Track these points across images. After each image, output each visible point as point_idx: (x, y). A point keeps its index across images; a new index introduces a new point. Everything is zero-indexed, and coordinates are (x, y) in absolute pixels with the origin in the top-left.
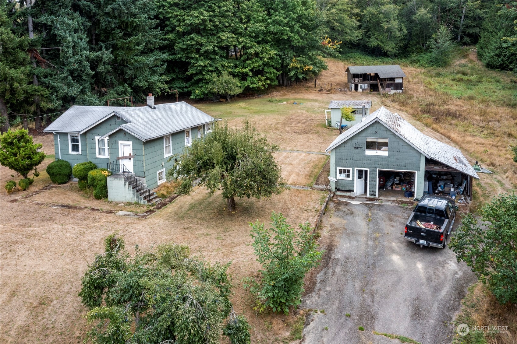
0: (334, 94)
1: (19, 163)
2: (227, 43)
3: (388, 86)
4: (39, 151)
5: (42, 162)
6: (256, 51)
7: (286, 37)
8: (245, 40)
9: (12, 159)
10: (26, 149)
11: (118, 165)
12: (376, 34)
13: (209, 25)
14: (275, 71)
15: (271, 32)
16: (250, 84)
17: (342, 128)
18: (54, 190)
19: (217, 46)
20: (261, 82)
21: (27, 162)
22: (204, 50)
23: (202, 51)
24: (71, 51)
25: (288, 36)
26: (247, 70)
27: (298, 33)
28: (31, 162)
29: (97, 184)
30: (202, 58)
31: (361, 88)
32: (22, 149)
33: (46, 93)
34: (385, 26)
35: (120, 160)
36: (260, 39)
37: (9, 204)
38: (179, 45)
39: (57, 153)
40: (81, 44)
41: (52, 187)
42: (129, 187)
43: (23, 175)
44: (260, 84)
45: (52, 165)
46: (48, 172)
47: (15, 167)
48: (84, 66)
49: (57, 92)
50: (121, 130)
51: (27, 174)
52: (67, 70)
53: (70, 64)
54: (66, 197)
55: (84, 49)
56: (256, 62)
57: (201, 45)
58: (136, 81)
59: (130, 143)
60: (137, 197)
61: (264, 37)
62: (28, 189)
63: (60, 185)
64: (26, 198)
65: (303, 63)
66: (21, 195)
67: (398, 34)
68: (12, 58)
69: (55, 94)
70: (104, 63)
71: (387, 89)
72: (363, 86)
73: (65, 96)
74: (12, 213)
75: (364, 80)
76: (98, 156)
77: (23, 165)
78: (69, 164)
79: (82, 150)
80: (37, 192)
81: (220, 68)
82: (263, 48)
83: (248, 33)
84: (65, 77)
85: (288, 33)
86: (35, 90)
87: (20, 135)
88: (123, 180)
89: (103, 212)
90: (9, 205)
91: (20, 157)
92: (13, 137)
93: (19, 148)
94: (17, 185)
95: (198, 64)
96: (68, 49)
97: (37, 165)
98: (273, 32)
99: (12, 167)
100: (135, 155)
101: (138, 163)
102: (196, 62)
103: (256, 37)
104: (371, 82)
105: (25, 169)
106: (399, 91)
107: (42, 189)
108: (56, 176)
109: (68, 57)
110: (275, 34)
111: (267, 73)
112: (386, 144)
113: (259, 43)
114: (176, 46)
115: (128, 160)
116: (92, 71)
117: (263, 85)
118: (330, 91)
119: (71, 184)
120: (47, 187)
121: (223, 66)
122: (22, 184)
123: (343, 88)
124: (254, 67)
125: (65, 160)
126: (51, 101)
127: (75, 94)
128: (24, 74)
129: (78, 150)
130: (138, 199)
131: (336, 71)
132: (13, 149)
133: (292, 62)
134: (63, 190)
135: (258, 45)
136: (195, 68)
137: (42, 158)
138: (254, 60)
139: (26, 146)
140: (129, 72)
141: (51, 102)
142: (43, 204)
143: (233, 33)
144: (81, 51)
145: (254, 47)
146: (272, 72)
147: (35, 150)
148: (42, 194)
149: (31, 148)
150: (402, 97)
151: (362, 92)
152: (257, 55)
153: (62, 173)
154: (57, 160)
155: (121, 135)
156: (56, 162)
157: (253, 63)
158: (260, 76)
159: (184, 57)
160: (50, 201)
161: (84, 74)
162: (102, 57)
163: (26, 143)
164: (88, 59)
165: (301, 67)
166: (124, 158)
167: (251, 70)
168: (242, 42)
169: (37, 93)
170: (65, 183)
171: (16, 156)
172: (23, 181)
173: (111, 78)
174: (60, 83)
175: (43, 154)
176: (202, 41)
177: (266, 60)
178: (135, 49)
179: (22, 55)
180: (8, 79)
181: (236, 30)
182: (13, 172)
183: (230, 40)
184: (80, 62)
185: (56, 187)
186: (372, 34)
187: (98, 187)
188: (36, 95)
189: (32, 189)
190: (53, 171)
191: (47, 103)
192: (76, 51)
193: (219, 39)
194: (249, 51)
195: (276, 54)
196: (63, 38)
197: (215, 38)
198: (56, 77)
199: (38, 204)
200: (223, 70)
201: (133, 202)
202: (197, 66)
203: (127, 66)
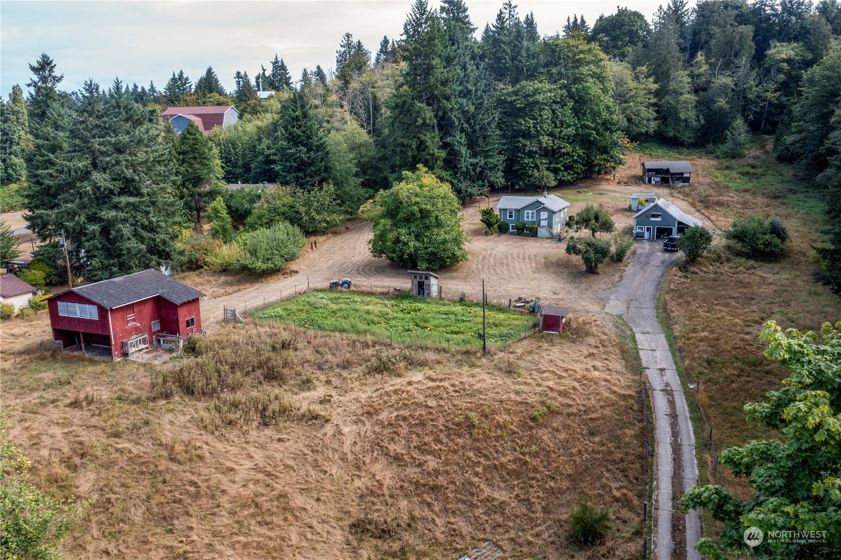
0: (630, 186)
2: (546, 145)
3: (678, 179)
6: (567, 151)
7: (592, 139)
8: (559, 142)
12: (673, 124)
13: (533, 131)
16: (562, 177)
17: (638, 210)
19: (538, 147)
20: (570, 175)
22: (528, 150)
23: (526, 151)
25: (594, 138)
26: (559, 166)
30: (526, 156)
31: (654, 181)
34: (682, 116)
36: (571, 141)
44: (569, 177)
56: (567, 159)
57: (526, 146)
61: (575, 139)
65: (606, 160)
67: (695, 124)
71: (676, 182)
72: (656, 179)
75: (657, 174)
79: (515, 218)
81: (539, 165)
82: (573, 148)
83: (562, 136)
85: (594, 135)
95: (523, 162)
98: (581, 134)
102: (521, 159)
103: (568, 139)
104: (663, 176)
106: (686, 184)
110: (584, 136)
111: (575, 168)
112: (660, 215)
113: (570, 144)
117: (572, 178)
118: (627, 183)
121: (541, 163)
123: (638, 180)
124: (565, 163)
129: (512, 218)
133: (597, 160)
135: (569, 146)
136: (521, 165)
138: (565, 158)
143: (550, 137)
145: (566, 148)
146: (580, 167)
150: (687, 190)
151: (655, 184)
152: (568, 154)
157: (564, 160)
158: (570, 171)
165: (603, 164)
167: (563, 166)
168: (557, 144)
176: (527, 143)
177: (575, 158)
181: (552, 134)
183: (548, 142)
193: (539, 142)
194: (562, 151)
195: (583, 153)
197: (536, 140)
200: (542, 166)
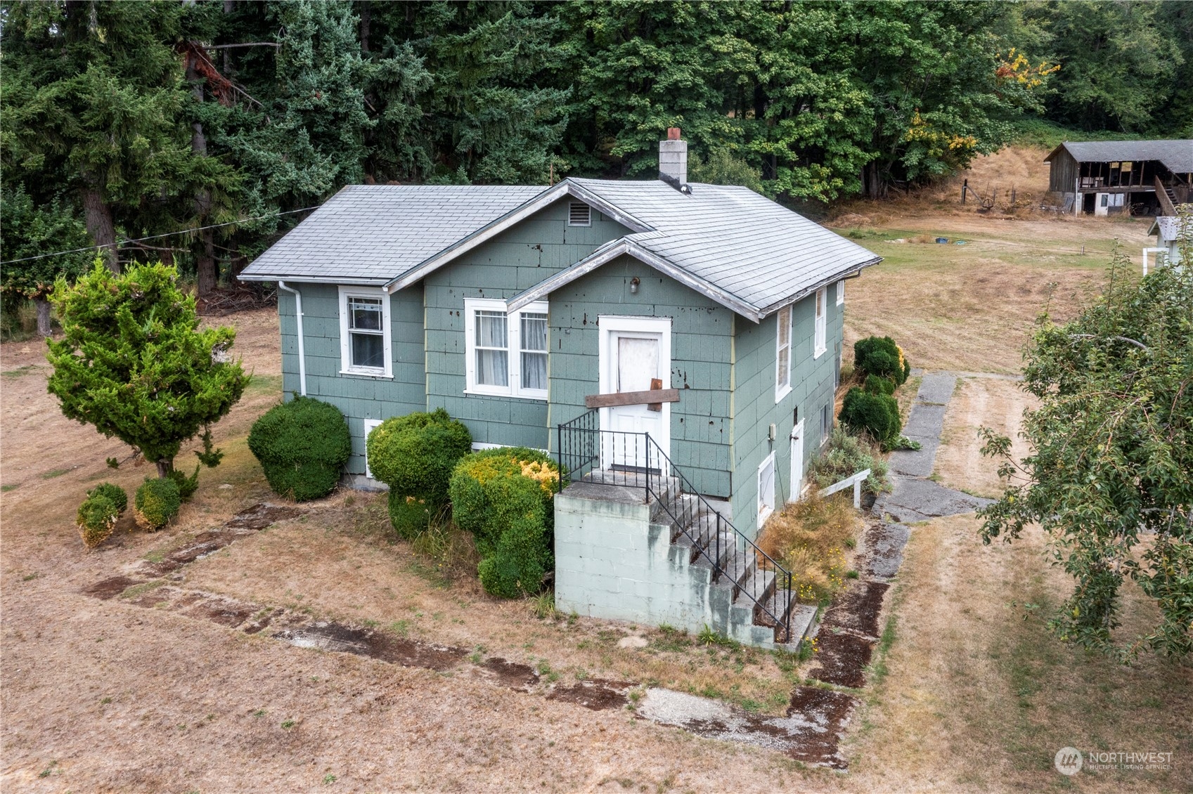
0: (1027, 219)
1: (136, 412)
2: (730, 66)
4: (221, 357)
5: (234, 409)
6: (809, 89)
7: (899, 52)
8: (780, 60)
9: (105, 392)
10: (168, 349)
11: (594, 431)
12: (1093, 68)
14: (858, 151)
15: (853, 38)
16: (789, 187)
18: (282, 530)
19: (703, 76)
20: (820, 182)
21: (172, 405)
22: (665, 84)
23: (659, 88)
24: (307, 49)
25: (905, 48)
26: (782, 145)
27: (932, 37)
28: (191, 405)
29: (503, 526)
30: (660, 107)
31: (1104, 203)
32: (151, 348)
33: (232, 179)
34: (1122, 43)
35: (603, 411)
36: (820, 58)
37: (90, 609)
38: (593, 71)
39: (290, 372)
40: (339, 31)
41: (274, 515)
42: (672, 553)
43: (156, 458)
44: (818, 188)
45: (274, 419)
46: (257, 448)
47: (121, 425)
48: (348, 99)
49: (265, 179)
50: (625, 260)
51: (171, 457)
52: (298, 111)
53: (304, 93)
54: (346, 575)
55: (347, 50)
56: (809, 122)
57: (657, 69)
58: (486, 164)
59: (663, 326)
60: (718, 605)
61: (831, 52)
62: (175, 523)
63: (303, 506)
64: (167, 569)
65: (944, 126)
66: (144, 551)
67: (1156, 66)
68: (129, 62)
69: (260, 185)
70: (407, 95)
72: (1111, 198)
73: (290, 192)
74: (95, 671)
75: (1108, 182)
76: (472, 386)
77: (154, 419)
78: (343, 417)
79: (395, 361)
80: (211, 536)
81: (707, 139)
82: (827, 83)
83: (790, 37)
84: (289, 131)
85: (902, 39)
86: (198, 169)
87: (146, 287)
88: (645, 513)
89: (562, 694)
90: (85, 615)
91: (142, 384)
92: (114, 294)
93: (138, 344)
94: (132, 505)
95: (646, 126)
96: (300, 43)
97: (211, 417)
98: (858, 35)
99: (107, 426)
100: (683, 385)
101: (696, 426)
102: (641, 119)
103: (809, 52)
104: (1136, 187)
105: (163, 434)
107: (232, 524)
108: (289, 465)
109: (301, 68)
110: (868, 40)
111: (834, 155)
113: (816, 67)
114: (585, 74)
115: (642, 410)
116: (371, 116)
117: (825, 192)
118: (1012, 213)
119: (351, 502)
120: (252, 510)
121: (715, 133)
122: (149, 500)
124: (801, 138)
125: (322, 400)
126: (247, 207)
127: (319, 188)
128: (167, 110)
129: (378, 361)
130: (724, 618)
131: (1001, 163)
132: (113, 349)
133: (912, 126)
134: (320, 532)
135: (816, 75)
136: (639, 137)
137: (236, 387)
138: (802, 118)
139: (168, 337)
140: (470, 134)
141: (246, 210)
142: (243, 615)
143: (746, 37)
144: (337, 54)
145: (804, 80)
146: (850, 157)
147: (205, 355)
148: (236, 551)
149: (188, 347)
151: (1109, 216)
152: (810, 99)
153: (314, 453)
154: (291, 397)
155: (617, 288)
156: (291, 405)
157: (798, 124)
158: (817, 166)
159: (606, 107)
160: (277, 597)
161: (346, 126)
162: (401, 75)
163: (168, 325)
164: (357, 77)
165: (940, 140)
166: (622, 400)
167: (792, 147)
168: (771, 65)
169: (207, 180)
170: (325, 495)
171: (127, 380)
172: (155, 489)
173: (416, 152)
174: (274, 150)
175: (238, 372)
176: (661, 58)
177: (837, 118)
178: (488, 64)
179: (159, 53)
180: (115, 122)
181: (753, 29)
182: (116, 446)
183: (739, 56)
184: (335, 89)
185: (292, 514)
186: (1077, 68)
187: (505, 538)
188: (201, 184)
189: (195, 522)
190: (279, 446)
191: (235, 214)
192: (322, 55)
193: (707, 55)
194: (792, 90)
195: (866, 102)
196: (285, 9)
197: (694, 50)
198: (264, 132)
199: (218, 615)
200: (716, 145)
201: (694, 630)
202: (644, 132)
203: (462, 117)
